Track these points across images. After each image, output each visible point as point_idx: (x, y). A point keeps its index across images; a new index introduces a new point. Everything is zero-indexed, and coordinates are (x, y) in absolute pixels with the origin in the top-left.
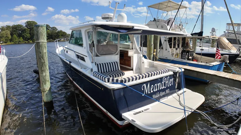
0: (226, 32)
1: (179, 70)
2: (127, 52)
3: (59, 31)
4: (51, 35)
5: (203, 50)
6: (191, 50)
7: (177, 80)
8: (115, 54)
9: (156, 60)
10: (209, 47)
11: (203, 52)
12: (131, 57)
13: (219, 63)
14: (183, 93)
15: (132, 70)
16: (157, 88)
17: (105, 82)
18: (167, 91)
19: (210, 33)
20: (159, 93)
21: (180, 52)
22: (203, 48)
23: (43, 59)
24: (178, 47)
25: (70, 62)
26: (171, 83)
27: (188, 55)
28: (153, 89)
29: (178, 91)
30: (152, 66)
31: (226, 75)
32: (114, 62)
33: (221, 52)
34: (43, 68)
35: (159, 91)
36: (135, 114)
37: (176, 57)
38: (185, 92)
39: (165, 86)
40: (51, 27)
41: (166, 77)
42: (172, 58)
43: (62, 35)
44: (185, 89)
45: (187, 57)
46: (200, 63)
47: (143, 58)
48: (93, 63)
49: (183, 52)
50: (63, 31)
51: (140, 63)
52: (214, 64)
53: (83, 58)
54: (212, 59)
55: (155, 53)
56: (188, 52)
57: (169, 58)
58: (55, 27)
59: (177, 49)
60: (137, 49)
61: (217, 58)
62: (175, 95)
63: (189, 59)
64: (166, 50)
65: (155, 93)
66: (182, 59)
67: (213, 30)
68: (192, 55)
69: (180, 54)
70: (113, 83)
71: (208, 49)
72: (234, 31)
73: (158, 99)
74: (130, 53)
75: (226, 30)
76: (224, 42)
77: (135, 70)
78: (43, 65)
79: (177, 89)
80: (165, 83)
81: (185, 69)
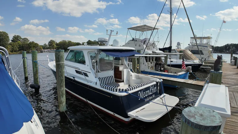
0: (191, 44)
1: (159, 80)
2: (118, 67)
3: (31, 42)
4: (22, 47)
5: (172, 61)
6: (162, 63)
7: (158, 87)
8: (111, 70)
9: (139, 73)
10: (177, 59)
11: (172, 63)
12: (122, 72)
13: (184, 73)
14: (164, 97)
15: (123, 81)
16: (147, 94)
17: (114, 91)
18: (154, 96)
19: (176, 46)
20: (149, 98)
21: (154, 65)
22: (172, 60)
23: (62, 77)
24: (153, 61)
25: (74, 78)
26: (155, 90)
27: (160, 67)
28: (145, 95)
29: (160, 96)
30: (138, 78)
31: (193, 82)
32: (111, 76)
33: (186, 63)
34: (62, 84)
35: (149, 96)
36: (136, 112)
37: (151, 69)
38: (165, 96)
39: (152, 92)
40: (22, 38)
41: (152, 86)
42: (149, 70)
43: (34, 47)
44: (165, 94)
45: (159, 69)
46: (170, 74)
47: (131, 72)
48: (96, 77)
49: (156, 64)
50: (35, 42)
51: (129, 75)
52: (180, 73)
53: (86, 74)
54: (180, 69)
55: (138, 67)
56: (160, 64)
57: (146, 70)
58: (26, 38)
59: (151, 63)
60: (125, 65)
61: (183, 69)
62: (158, 98)
63: (161, 71)
64: (144, 64)
65: (146, 97)
66: (156, 70)
67: (179, 44)
68: (163, 67)
69: (154, 67)
70: (121, 92)
71: (177, 61)
72: (197, 44)
73: (148, 102)
74: (121, 68)
75: (190, 43)
76: (187, 54)
77: (126, 82)
78: (62, 81)
79: (159, 94)
80: (151, 90)
81: (163, 79)
